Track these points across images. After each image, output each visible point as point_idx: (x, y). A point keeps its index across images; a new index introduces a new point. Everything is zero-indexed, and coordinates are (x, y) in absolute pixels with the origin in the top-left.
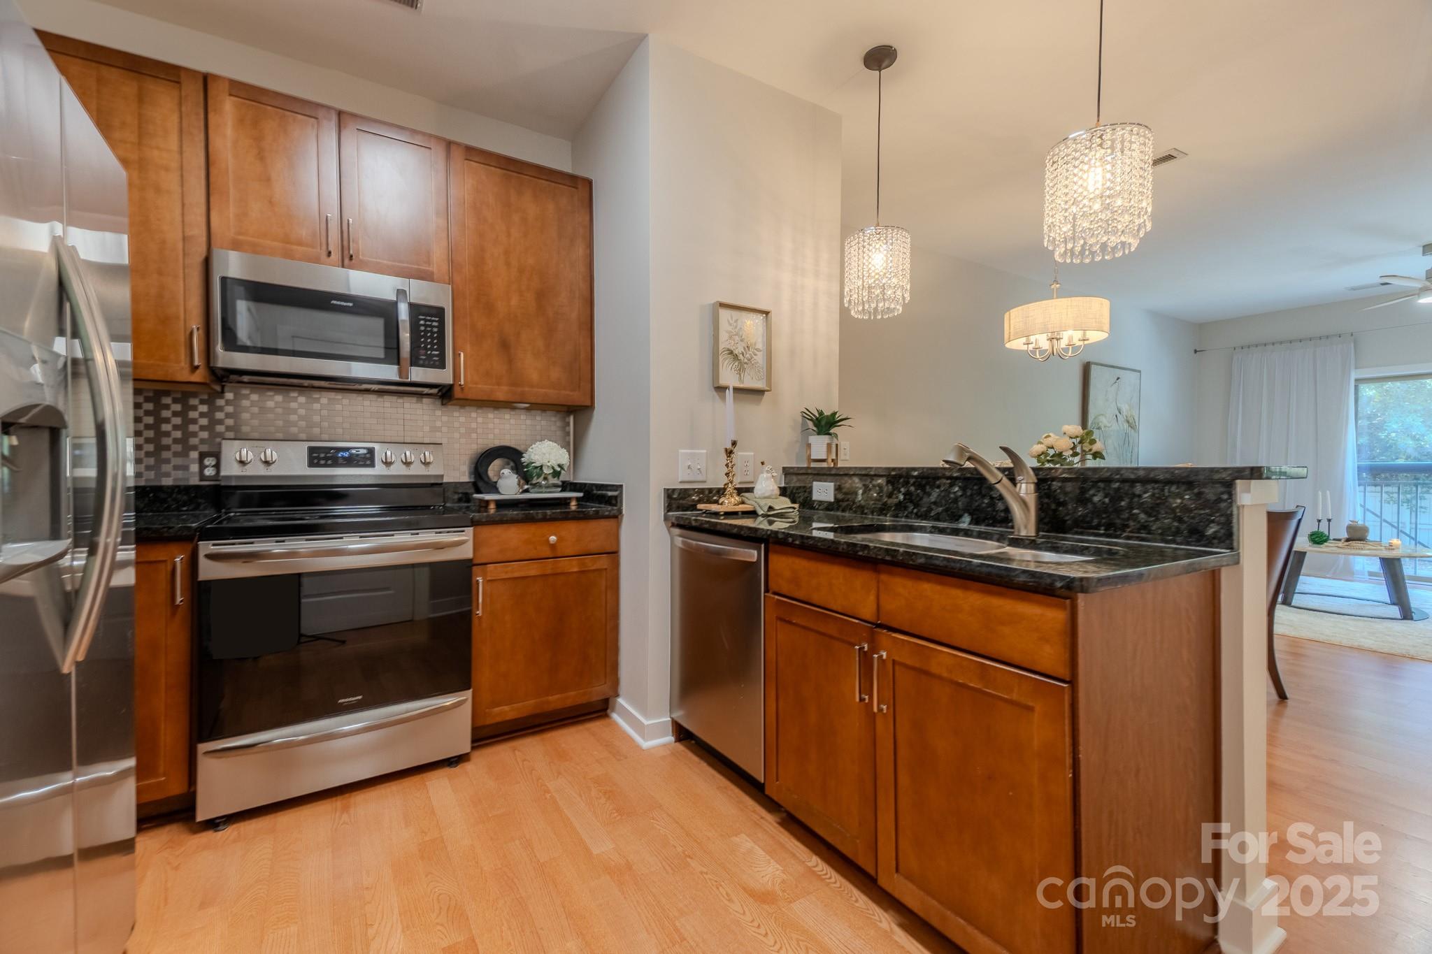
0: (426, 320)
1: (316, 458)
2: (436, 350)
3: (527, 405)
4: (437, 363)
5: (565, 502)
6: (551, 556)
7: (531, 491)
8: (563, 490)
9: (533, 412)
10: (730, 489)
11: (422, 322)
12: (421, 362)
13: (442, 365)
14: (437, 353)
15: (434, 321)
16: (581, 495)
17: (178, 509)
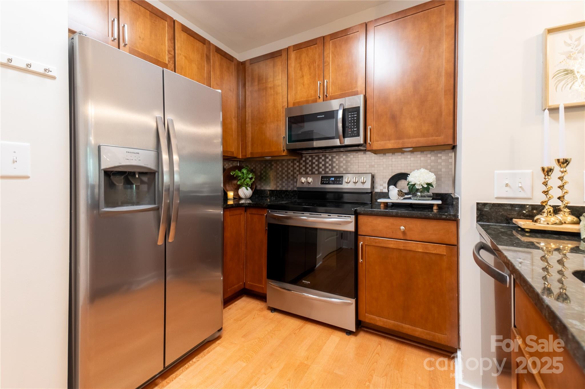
0: (351, 115)
1: (323, 180)
2: (355, 128)
3: (411, 149)
4: (356, 134)
5: (430, 207)
6: (403, 239)
7: (412, 198)
8: (433, 199)
9: (415, 153)
10: (548, 208)
11: (350, 116)
12: (349, 135)
13: (358, 135)
14: (356, 129)
15: (354, 114)
16: (440, 202)
17: (291, 198)
